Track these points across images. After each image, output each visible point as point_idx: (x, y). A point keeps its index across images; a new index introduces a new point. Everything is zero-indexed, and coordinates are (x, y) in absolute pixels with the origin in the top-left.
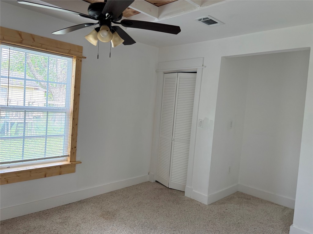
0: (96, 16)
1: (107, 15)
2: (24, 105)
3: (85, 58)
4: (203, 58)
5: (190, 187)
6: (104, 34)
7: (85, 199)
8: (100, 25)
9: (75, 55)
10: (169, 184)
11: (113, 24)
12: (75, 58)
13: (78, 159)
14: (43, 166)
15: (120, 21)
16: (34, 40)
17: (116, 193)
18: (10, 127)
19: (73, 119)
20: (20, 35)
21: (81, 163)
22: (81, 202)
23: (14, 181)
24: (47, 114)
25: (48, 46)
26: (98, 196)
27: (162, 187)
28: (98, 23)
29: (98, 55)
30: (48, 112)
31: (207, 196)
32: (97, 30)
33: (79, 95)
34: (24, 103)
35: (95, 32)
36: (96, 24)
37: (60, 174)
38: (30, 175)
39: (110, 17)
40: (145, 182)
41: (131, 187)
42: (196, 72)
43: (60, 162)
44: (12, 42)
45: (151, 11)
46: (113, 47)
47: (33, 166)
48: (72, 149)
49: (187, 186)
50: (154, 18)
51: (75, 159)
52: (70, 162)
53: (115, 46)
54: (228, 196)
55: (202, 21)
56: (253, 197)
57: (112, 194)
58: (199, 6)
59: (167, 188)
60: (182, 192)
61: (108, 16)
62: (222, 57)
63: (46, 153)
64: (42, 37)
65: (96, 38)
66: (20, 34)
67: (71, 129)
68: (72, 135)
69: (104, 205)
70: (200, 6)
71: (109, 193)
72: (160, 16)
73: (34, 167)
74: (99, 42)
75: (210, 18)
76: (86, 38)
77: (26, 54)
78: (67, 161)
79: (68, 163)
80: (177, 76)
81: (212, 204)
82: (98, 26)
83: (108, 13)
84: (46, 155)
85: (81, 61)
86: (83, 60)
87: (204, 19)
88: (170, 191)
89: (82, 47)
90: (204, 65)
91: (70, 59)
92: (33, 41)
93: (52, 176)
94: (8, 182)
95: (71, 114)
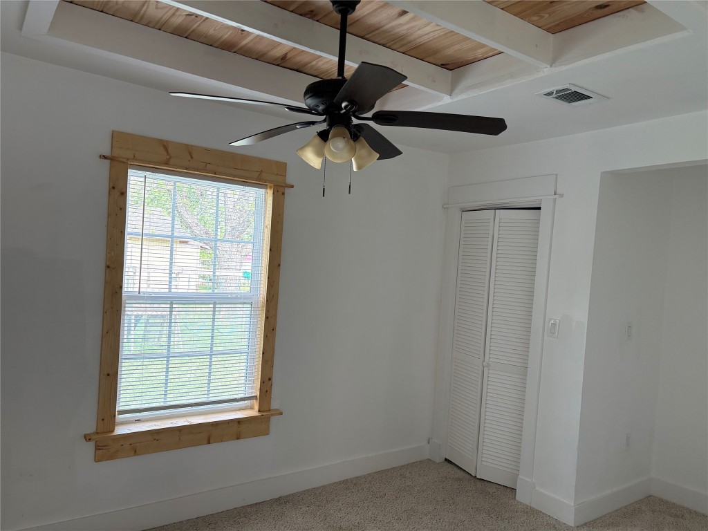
0: (321, 108)
1: (343, 105)
2: (170, 289)
3: (292, 187)
4: (557, 175)
5: (530, 480)
6: (338, 146)
7: (290, 495)
8: (328, 125)
9: (270, 182)
10: (476, 468)
11: (355, 121)
12: (271, 187)
13: (275, 405)
14: (204, 419)
15: (369, 115)
16: (192, 157)
17: (355, 484)
18: (133, 325)
19: (267, 318)
20: (166, 149)
21: (281, 414)
22: (282, 501)
23: (148, 450)
24: (214, 308)
25: (218, 166)
26: (318, 488)
27: (461, 474)
28: (325, 121)
29: (324, 189)
30: (215, 304)
31: (573, 504)
32: (324, 136)
33: (279, 265)
34: (170, 286)
35: (318, 140)
36: (320, 122)
37: (238, 439)
38: (180, 439)
39: (351, 108)
40: (421, 462)
41: (388, 470)
42: (539, 208)
43: (238, 412)
44: (150, 162)
45: (434, 81)
46: (355, 169)
47: (185, 419)
48: (263, 382)
49: (520, 476)
50: (442, 95)
51: (269, 404)
52: (259, 411)
53: (359, 167)
54: (625, 507)
55: (554, 95)
56: (690, 512)
57: (349, 485)
58: (549, 66)
59: (472, 478)
60: (508, 490)
61: (346, 107)
62: (602, 173)
63: (211, 392)
64: (207, 150)
65: (320, 153)
66: (165, 145)
67: (262, 339)
68: (263, 353)
69: (331, 512)
70: (551, 66)
71: (340, 483)
72: (456, 91)
73: (188, 421)
74: (325, 163)
75: (574, 89)
76: (300, 153)
77: (175, 185)
78: (252, 408)
79: (254, 413)
80: (492, 219)
81: (586, 524)
82: (324, 127)
83: (348, 101)
84: (211, 395)
85: (283, 194)
86: (287, 191)
87: (558, 92)
88: (479, 484)
89: (285, 164)
90: (558, 192)
91: (261, 191)
92: (190, 158)
93: (222, 441)
94: (135, 451)
95: (263, 307)
